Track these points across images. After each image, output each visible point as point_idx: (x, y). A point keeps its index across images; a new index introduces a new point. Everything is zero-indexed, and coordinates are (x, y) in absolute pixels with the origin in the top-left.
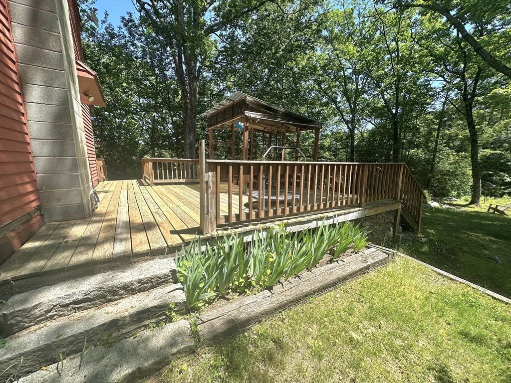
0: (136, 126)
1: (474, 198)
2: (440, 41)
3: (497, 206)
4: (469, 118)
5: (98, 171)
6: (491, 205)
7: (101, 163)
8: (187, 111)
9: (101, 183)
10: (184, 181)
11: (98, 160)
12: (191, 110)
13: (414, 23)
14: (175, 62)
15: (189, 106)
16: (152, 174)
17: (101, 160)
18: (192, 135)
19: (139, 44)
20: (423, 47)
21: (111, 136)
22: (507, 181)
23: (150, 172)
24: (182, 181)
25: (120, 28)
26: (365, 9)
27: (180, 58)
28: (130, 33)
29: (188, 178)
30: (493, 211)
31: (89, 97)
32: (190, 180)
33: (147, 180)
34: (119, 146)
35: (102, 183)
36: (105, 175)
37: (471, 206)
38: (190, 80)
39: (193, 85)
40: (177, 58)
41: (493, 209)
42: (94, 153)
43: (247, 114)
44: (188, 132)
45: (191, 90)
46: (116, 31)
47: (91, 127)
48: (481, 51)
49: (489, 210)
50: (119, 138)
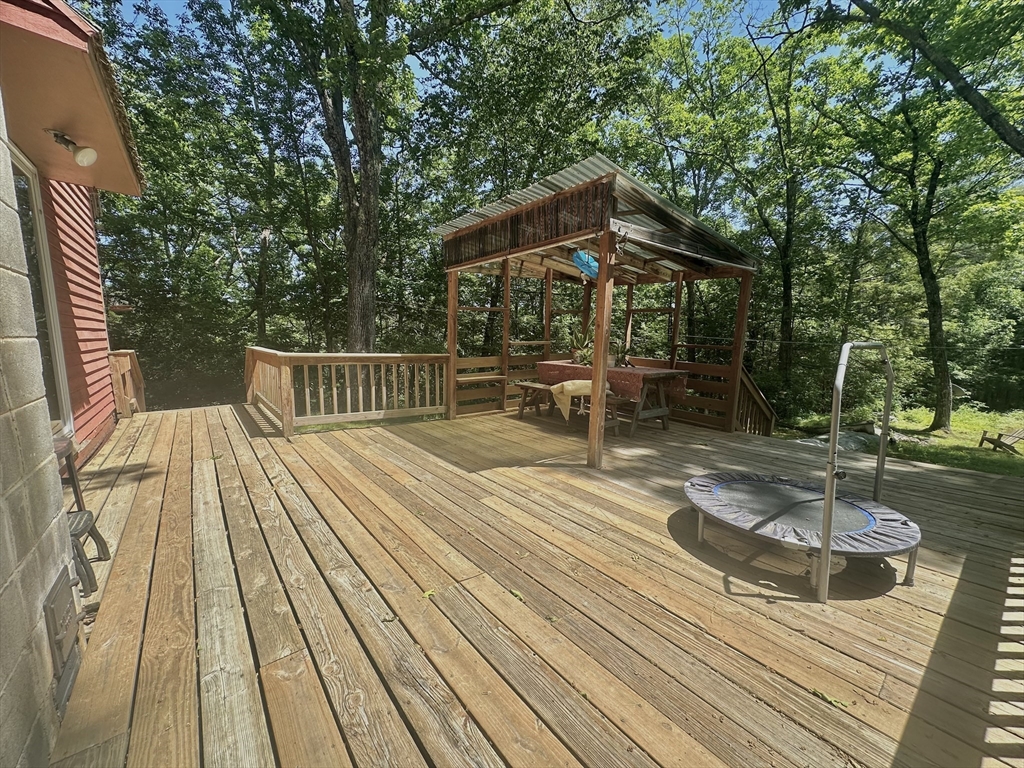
0: (217, 262)
1: (940, 417)
2: (860, 108)
3: (1000, 436)
4: (923, 260)
5: (115, 386)
6: (985, 432)
7: (126, 364)
8: (355, 227)
9: (123, 422)
10: (381, 417)
11: (115, 355)
12: (367, 224)
13: (811, 70)
14: (325, 113)
15: (362, 216)
16: (289, 401)
17: (125, 355)
18: (368, 284)
19: (232, 65)
20: (830, 118)
21: (155, 284)
22: (959, 377)
23: (285, 395)
24: (374, 414)
25: (185, 20)
26: (719, 34)
27: (338, 103)
28: (211, 36)
29: (390, 406)
30: (992, 446)
31: (78, 149)
32: (396, 413)
33: (261, 406)
34: (177, 308)
35: (127, 421)
36: (137, 395)
37: (935, 433)
38: (365, 153)
39: (373, 165)
40: (330, 101)
41: (991, 441)
42: (103, 326)
43: (614, 228)
44: (359, 278)
45: (367, 178)
46: (174, 25)
47: (95, 261)
48: (997, 120)
49: (981, 444)
50: (175, 289)
